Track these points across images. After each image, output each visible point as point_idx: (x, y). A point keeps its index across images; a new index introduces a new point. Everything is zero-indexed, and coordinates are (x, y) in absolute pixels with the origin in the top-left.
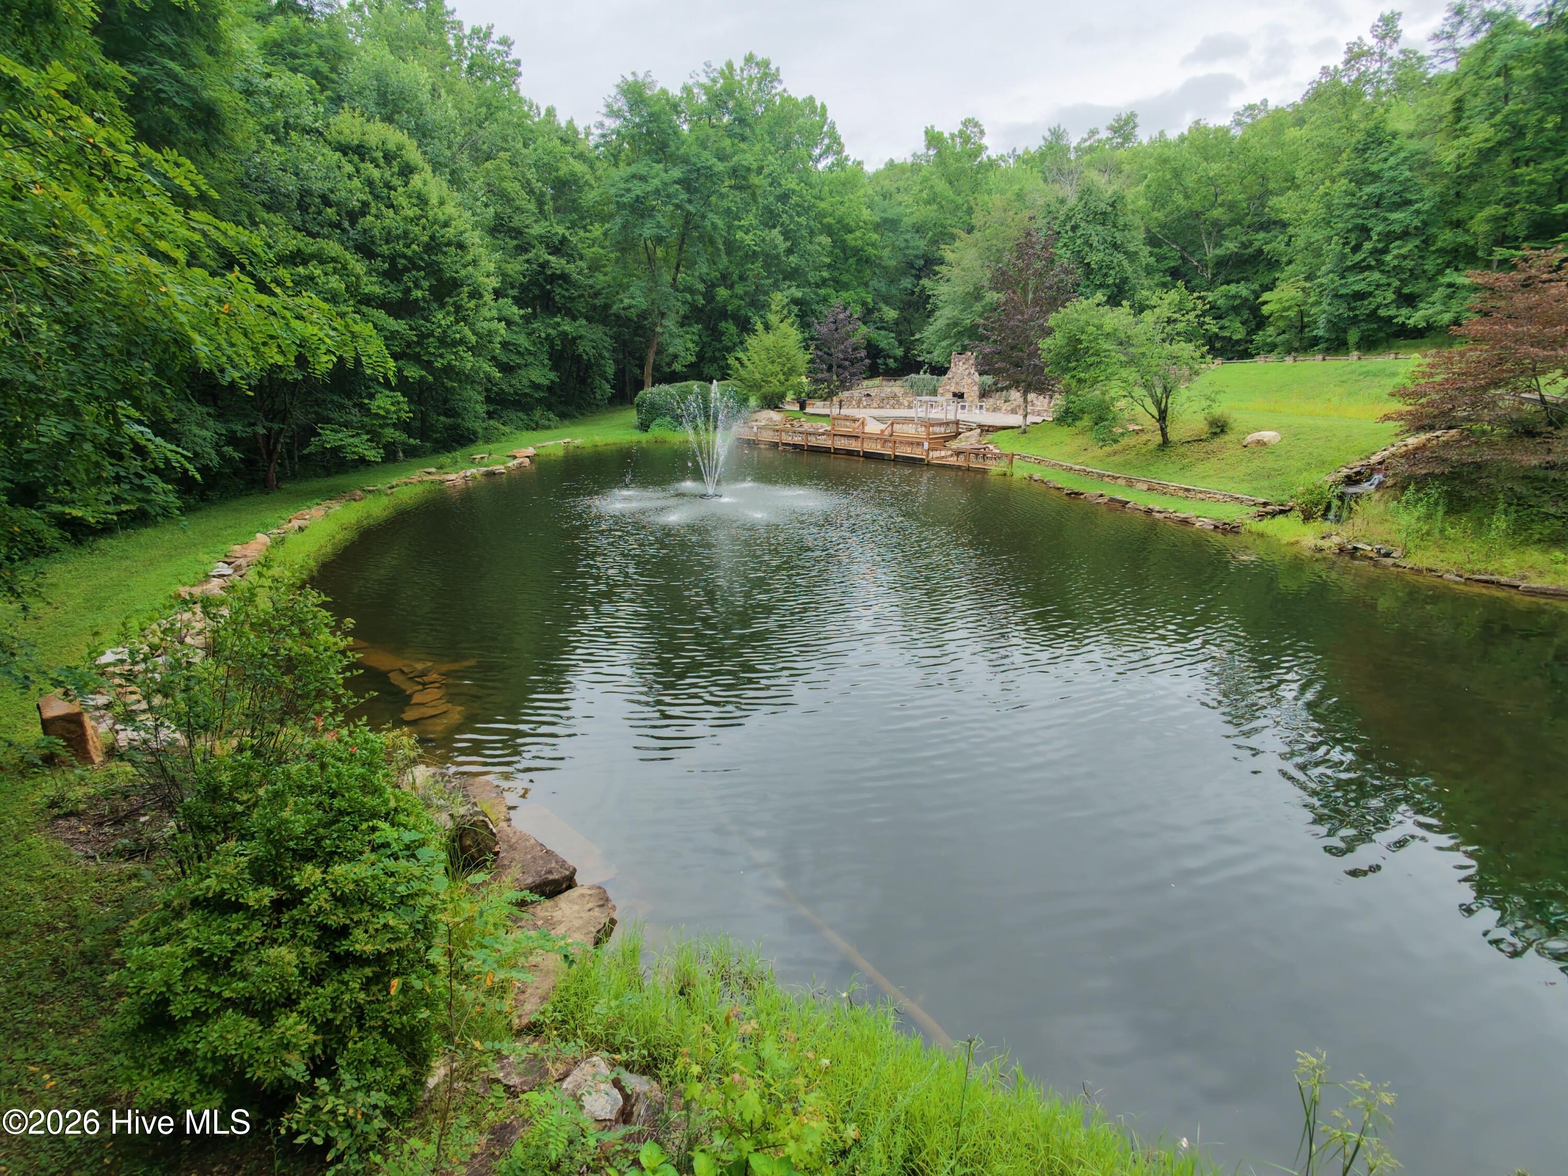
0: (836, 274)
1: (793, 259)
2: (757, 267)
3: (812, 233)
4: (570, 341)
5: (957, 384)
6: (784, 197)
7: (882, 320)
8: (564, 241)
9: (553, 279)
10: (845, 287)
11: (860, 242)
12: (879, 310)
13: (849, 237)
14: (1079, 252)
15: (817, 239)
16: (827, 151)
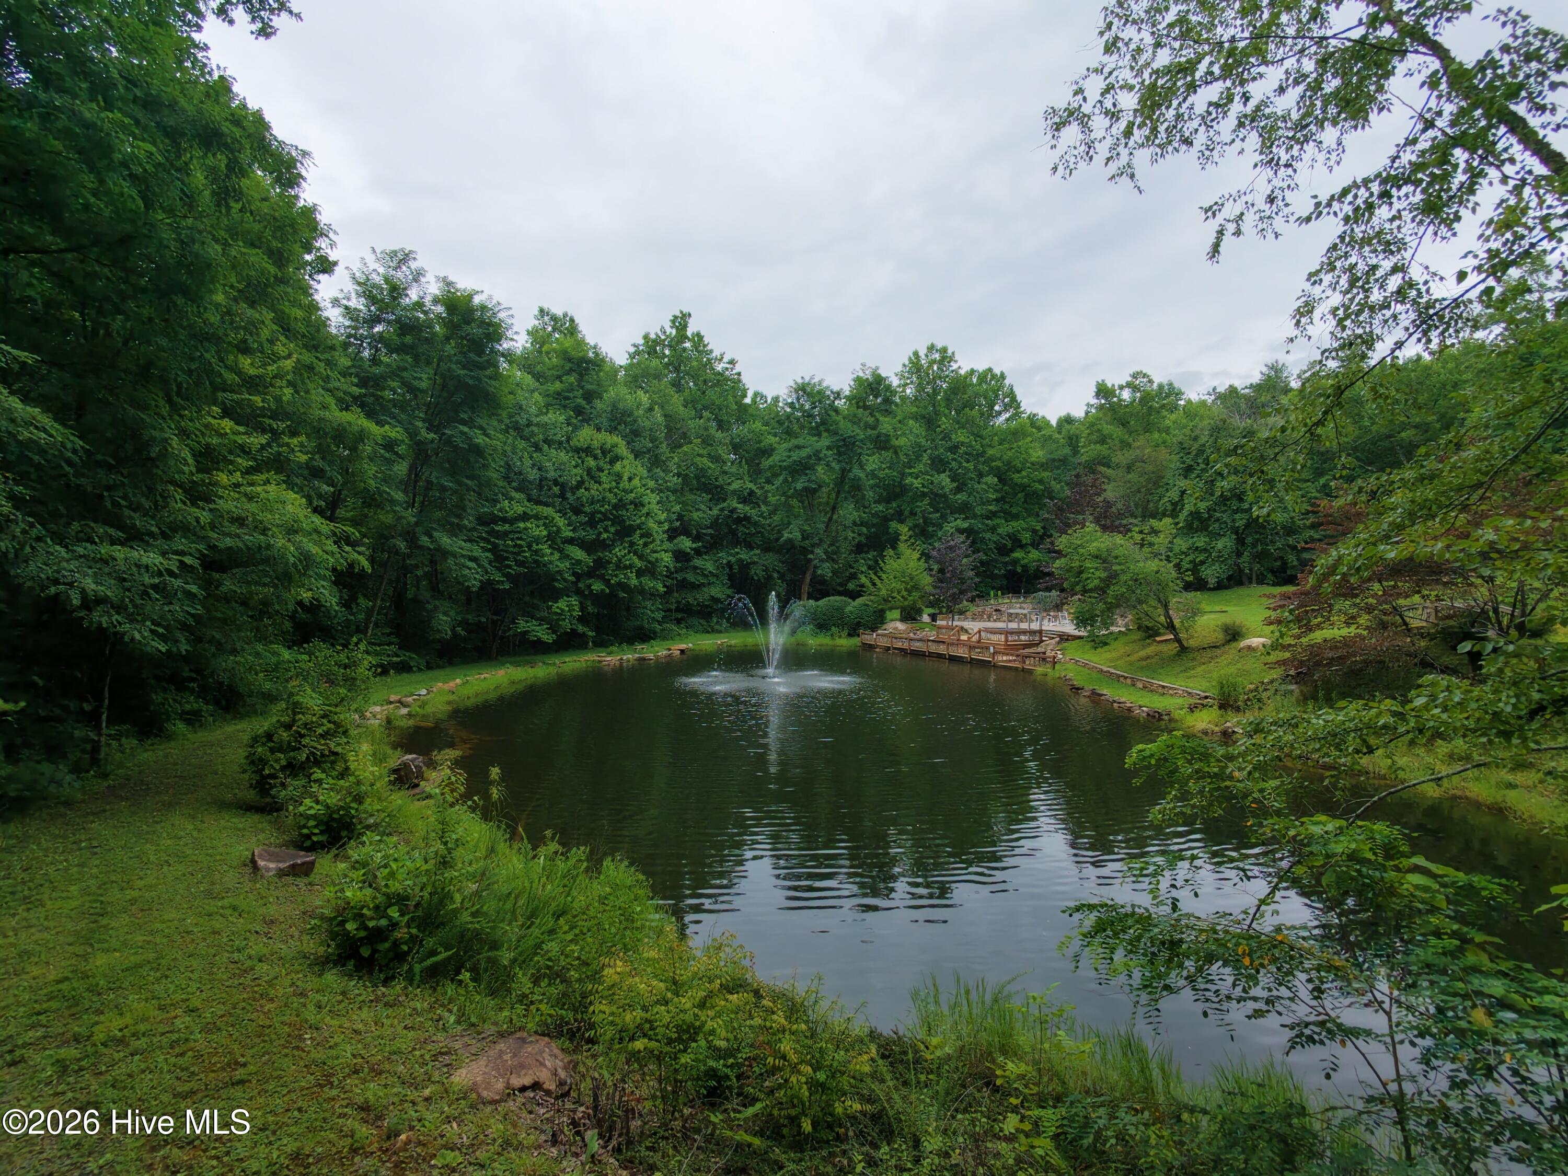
0: (1006, 506)
1: (961, 497)
2: (924, 504)
3: (981, 475)
4: (745, 566)
6: (954, 449)
8: (752, 493)
9: (739, 521)
10: (1016, 517)
11: (1027, 480)
13: (1016, 476)
15: (985, 480)
16: (1006, 408)
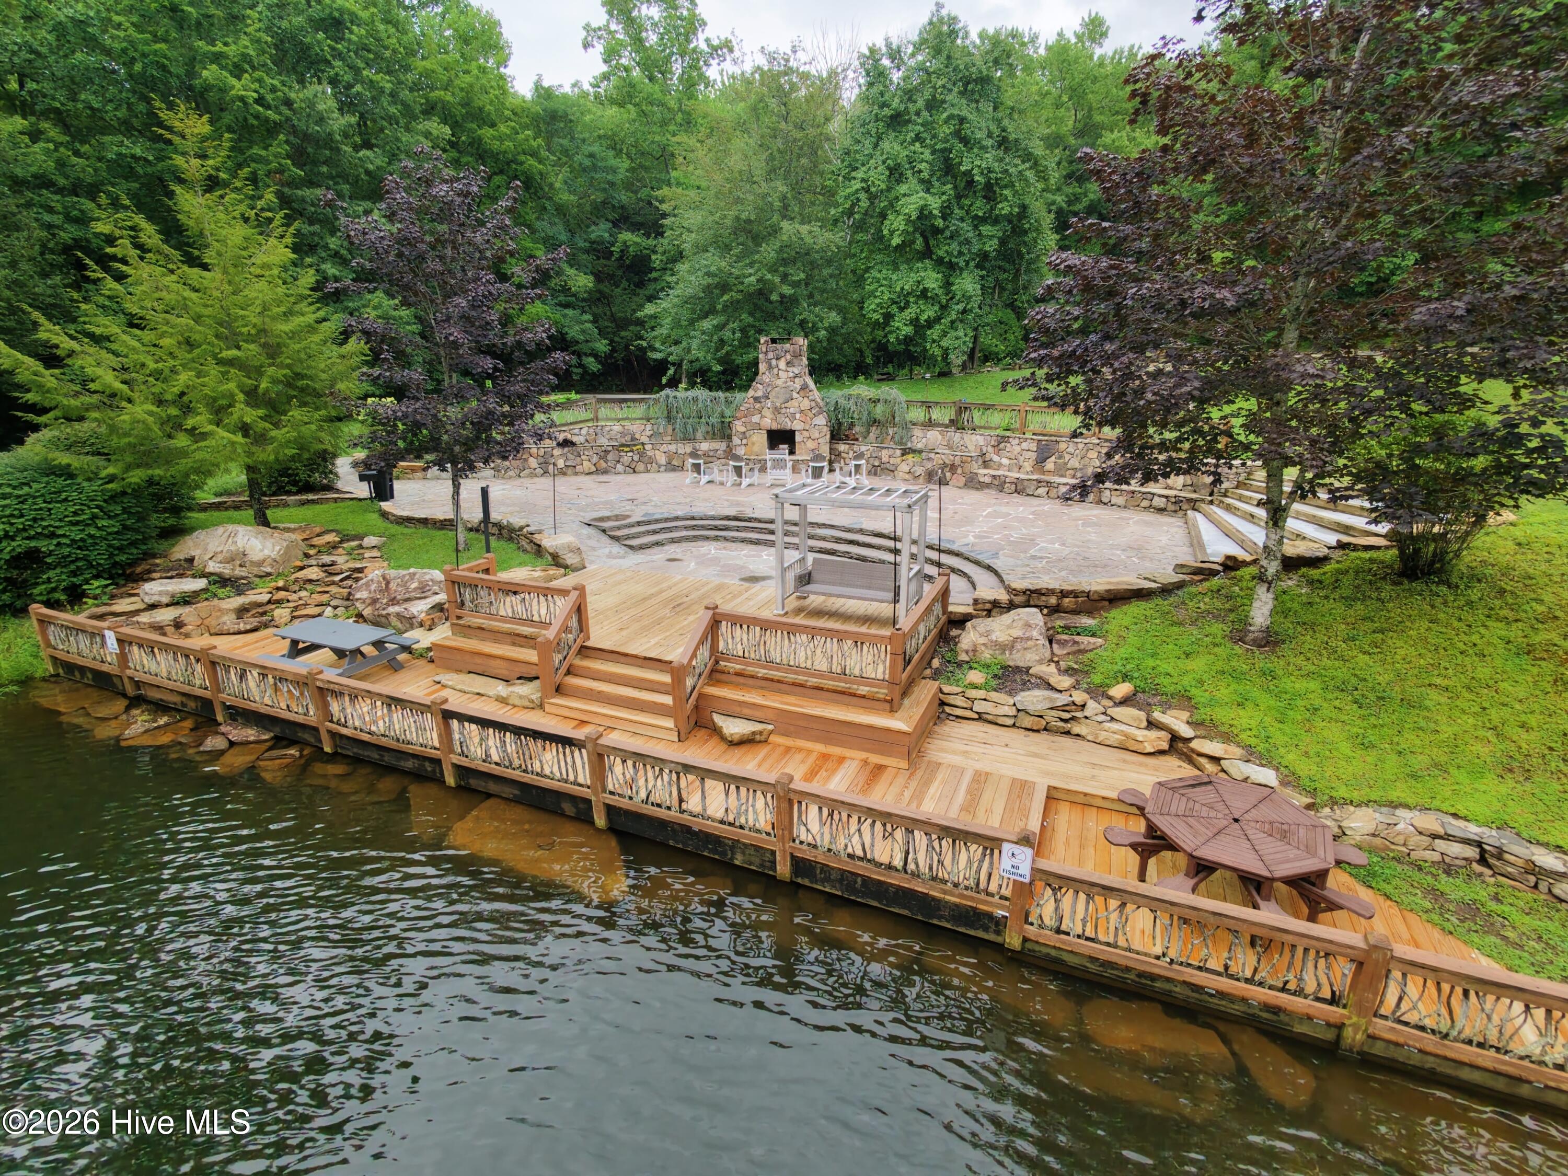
1: (373, 159)
5: (777, 410)
7: (565, 290)
11: (509, 144)
12: (559, 273)
13: (487, 133)
14: (943, 151)
